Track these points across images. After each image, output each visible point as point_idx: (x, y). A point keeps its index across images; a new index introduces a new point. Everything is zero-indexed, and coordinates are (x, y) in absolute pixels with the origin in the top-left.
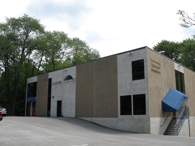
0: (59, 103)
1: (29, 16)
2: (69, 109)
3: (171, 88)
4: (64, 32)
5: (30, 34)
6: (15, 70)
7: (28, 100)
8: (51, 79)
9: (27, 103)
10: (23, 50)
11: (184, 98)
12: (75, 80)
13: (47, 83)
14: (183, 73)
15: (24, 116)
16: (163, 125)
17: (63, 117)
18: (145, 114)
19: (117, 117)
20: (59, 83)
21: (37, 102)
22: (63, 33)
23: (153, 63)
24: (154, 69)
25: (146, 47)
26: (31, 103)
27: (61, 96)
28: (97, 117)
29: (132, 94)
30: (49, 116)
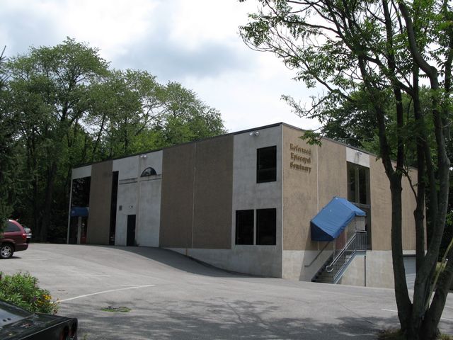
0: (132, 220)
1: (77, 42)
2: (149, 232)
3: (334, 197)
4: (148, 72)
5: (78, 79)
6: (48, 153)
7: (73, 212)
8: (117, 172)
9: (72, 217)
10: (64, 111)
11: (356, 216)
12: (161, 177)
13: (110, 179)
14: (369, 166)
15: (64, 242)
16: (311, 264)
17: (137, 246)
18: (275, 244)
19: (229, 248)
20: (131, 181)
21: (89, 216)
22: (146, 74)
23: (296, 153)
24: (297, 163)
25: (281, 123)
26: (80, 218)
27: (135, 205)
28: (196, 247)
29: (255, 207)
30: (111, 243)
